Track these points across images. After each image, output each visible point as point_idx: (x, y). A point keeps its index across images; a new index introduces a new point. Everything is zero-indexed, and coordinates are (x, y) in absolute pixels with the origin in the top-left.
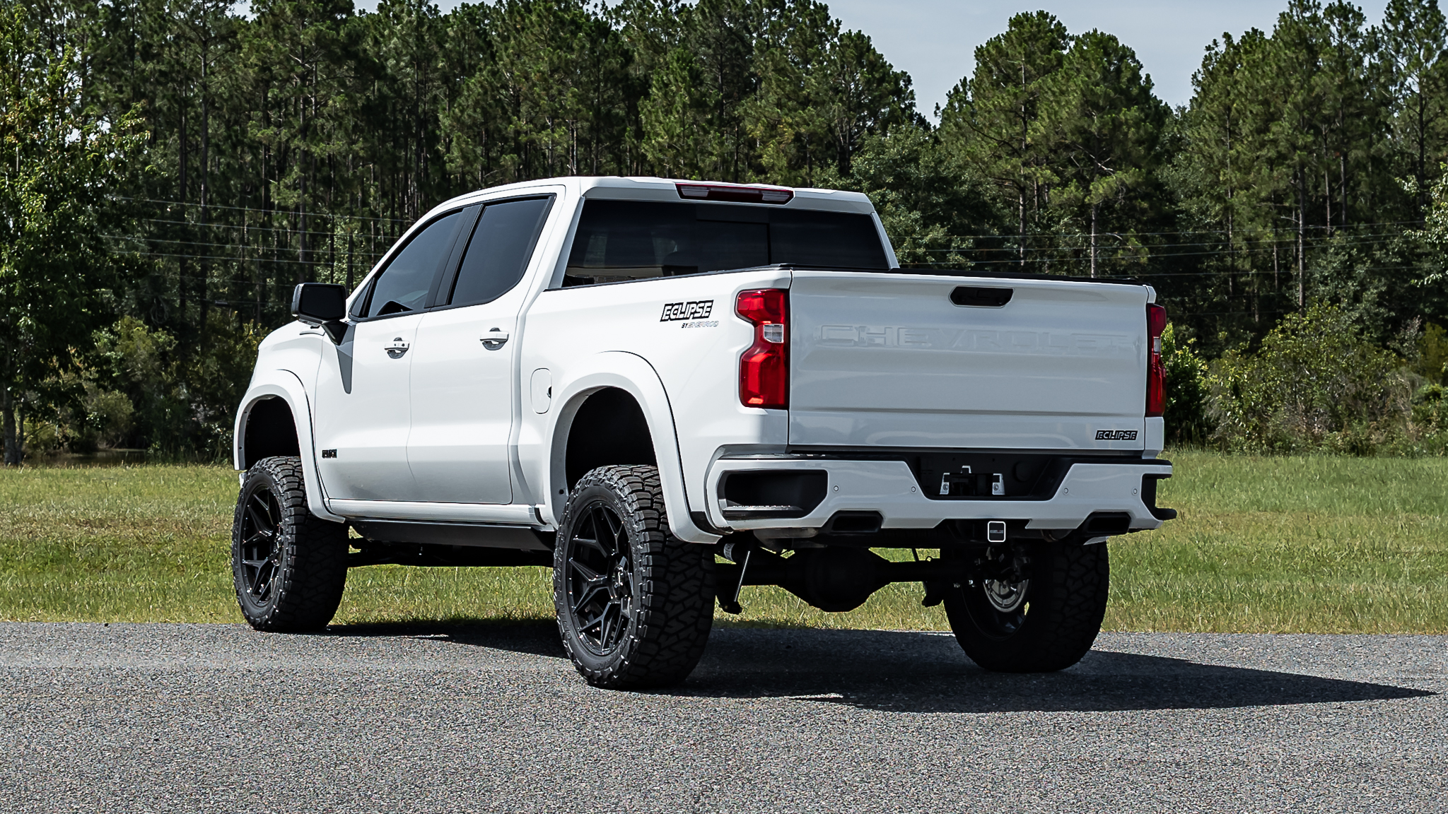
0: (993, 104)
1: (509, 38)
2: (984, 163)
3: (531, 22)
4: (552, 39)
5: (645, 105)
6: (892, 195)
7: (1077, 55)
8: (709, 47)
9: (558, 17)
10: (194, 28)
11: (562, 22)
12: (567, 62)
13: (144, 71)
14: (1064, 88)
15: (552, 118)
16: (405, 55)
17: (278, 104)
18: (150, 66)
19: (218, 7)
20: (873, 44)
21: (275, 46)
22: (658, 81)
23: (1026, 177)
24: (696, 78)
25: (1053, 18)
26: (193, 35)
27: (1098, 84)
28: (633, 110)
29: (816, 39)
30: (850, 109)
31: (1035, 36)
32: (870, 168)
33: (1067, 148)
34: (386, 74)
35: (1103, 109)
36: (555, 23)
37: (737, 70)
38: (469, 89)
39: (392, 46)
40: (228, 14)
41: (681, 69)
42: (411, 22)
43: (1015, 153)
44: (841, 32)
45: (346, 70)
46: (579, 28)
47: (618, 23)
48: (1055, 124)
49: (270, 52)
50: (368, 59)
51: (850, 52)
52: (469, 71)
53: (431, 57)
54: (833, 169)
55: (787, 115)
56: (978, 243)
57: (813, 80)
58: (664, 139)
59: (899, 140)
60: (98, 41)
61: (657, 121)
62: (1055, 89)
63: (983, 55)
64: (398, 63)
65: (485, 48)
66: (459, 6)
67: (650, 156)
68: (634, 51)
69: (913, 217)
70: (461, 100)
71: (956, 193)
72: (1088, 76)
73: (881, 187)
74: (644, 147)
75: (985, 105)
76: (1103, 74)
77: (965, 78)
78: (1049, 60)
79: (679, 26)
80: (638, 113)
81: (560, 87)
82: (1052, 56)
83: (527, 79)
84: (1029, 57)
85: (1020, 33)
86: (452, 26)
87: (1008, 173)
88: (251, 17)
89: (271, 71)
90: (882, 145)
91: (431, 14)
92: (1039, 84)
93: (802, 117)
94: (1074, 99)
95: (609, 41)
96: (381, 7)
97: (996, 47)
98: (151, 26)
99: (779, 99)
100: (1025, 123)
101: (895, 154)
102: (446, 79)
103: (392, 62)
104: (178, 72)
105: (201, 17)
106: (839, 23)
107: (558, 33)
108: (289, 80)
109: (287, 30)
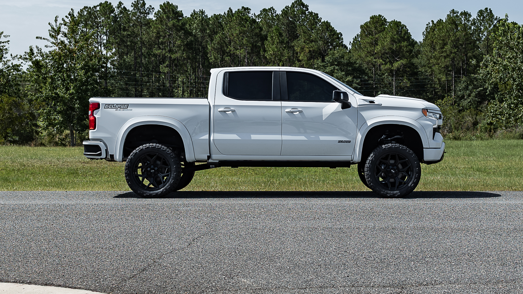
0: (366, 41)
1: (227, 24)
2: (363, 58)
3: (234, 19)
4: (240, 24)
5: (266, 42)
6: (337, 68)
7: (389, 27)
8: (285, 26)
9: (241, 18)
10: (138, 22)
11: (242, 19)
12: (244, 30)
13: (124, 34)
14: (386, 37)
15: (240, 47)
16: (198, 29)
17: (162, 43)
18: (126, 33)
19: (144, 16)
20: (331, 24)
21: (161, 27)
22: (270, 36)
23: (375, 62)
24: (281, 35)
25: (383, 17)
26: (137, 24)
27: (395, 35)
28: (263, 44)
29: (315, 23)
30: (325, 43)
31: (377, 22)
32: (331, 60)
33: (387, 53)
34: (193, 35)
35: (397, 42)
36: (240, 19)
37: (293, 32)
38: (216, 38)
39: (194, 26)
40: (148, 18)
41: (277, 32)
42: (200, 19)
43: (373, 55)
44: (322, 21)
45: (181, 33)
46: (247, 21)
47: (259, 19)
48: (383, 47)
49: (159, 28)
50: (187, 30)
51: (324, 27)
52: (216, 33)
53: (205, 30)
54: (320, 60)
55: (307, 45)
56: (361, 81)
57: (314, 35)
58: (272, 52)
59: (339, 52)
60: (110, 26)
61: (270, 47)
62: (383, 37)
63: (362, 27)
64: (196, 31)
65: (221, 27)
66: (213, 15)
67: (268, 57)
68: (263, 27)
69: (343, 74)
70: (214, 42)
71: (355, 67)
72: (392, 33)
73: (333, 65)
74: (266, 55)
75: (363, 42)
76: (397, 32)
77: (358, 34)
78: (381, 28)
79: (276, 20)
80: (264, 45)
81: (242, 38)
82: (382, 27)
83: (233, 35)
84: (376, 28)
85: (373, 21)
86: (211, 21)
87: (370, 61)
88: (154, 19)
89: (160, 34)
90: (334, 53)
91: (206, 17)
92: (379, 35)
93: (311, 46)
94: (388, 40)
95: (256, 24)
96: (191, 15)
97: (366, 25)
98: (125, 22)
99: (304, 41)
100: (375, 46)
101: (338, 56)
102: (209, 36)
103: (194, 31)
104: (134, 34)
105: (140, 19)
106: (321, 18)
107: (241, 22)
108: (166, 36)
109: (164, 22)
